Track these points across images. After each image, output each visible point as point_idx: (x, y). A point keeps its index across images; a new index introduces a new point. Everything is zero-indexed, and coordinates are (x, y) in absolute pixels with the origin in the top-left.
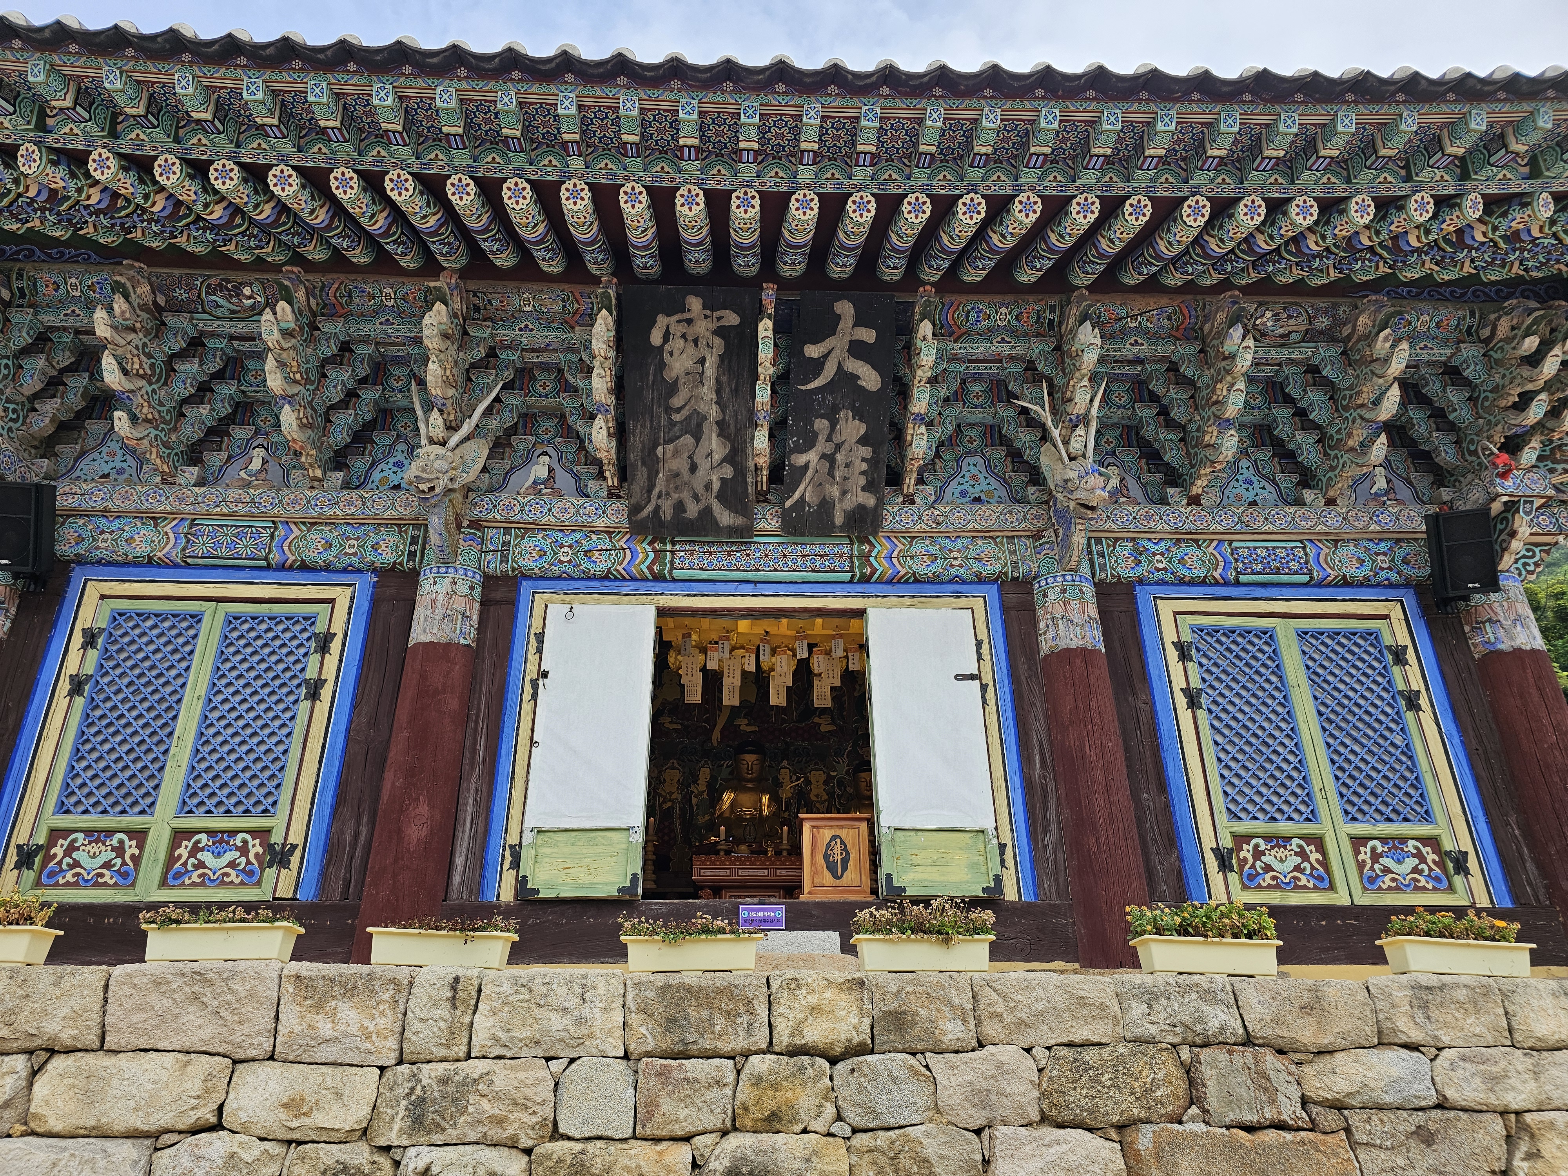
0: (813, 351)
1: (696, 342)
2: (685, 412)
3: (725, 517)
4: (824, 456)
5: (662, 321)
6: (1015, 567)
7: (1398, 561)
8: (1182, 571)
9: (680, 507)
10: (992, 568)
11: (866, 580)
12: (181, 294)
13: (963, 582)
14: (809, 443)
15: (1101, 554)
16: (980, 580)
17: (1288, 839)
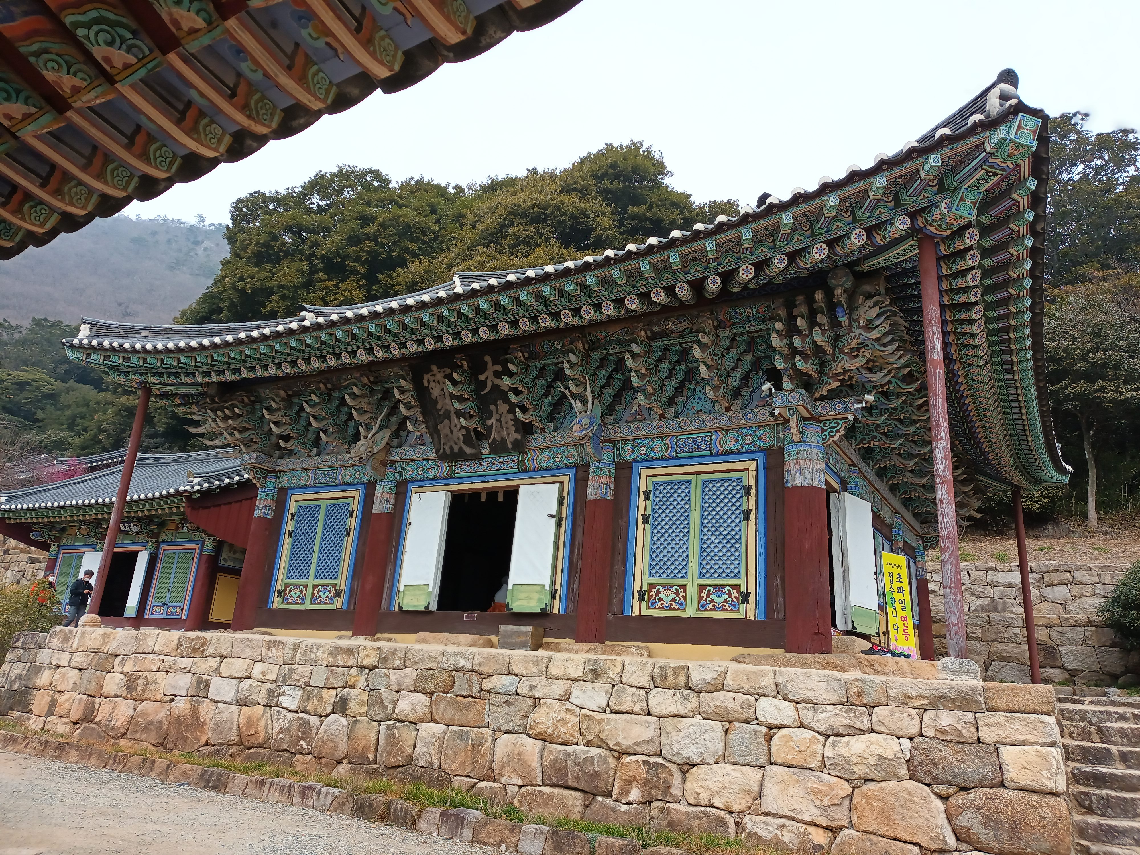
0: (482, 378)
1: (439, 382)
2: (443, 411)
3: (468, 450)
4: (497, 420)
5: (426, 377)
6: (581, 460)
7: (756, 438)
8: (652, 455)
9: (451, 448)
10: (572, 461)
11: (524, 471)
13: (562, 468)
14: (490, 417)
15: (618, 449)
16: (568, 466)
17: (672, 586)
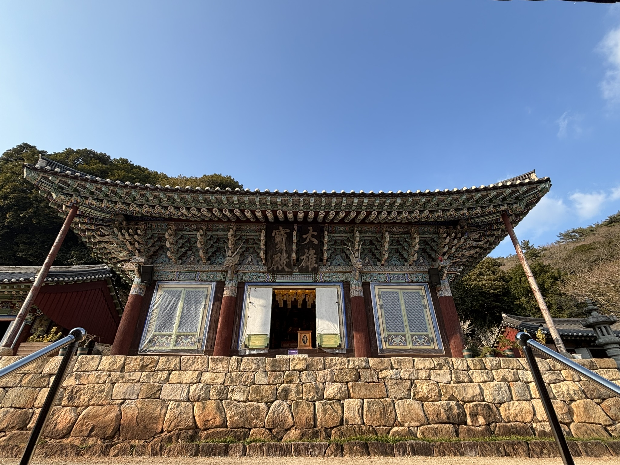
0: (304, 236)
1: (281, 235)
2: (279, 249)
3: (287, 270)
4: (307, 257)
5: (274, 231)
6: (346, 279)
7: (423, 277)
8: (380, 280)
9: (278, 267)
10: (341, 279)
11: (316, 282)
12: (180, 227)
13: (336, 282)
14: (304, 255)
15: (363, 276)
16: (339, 282)
17: (398, 335)
